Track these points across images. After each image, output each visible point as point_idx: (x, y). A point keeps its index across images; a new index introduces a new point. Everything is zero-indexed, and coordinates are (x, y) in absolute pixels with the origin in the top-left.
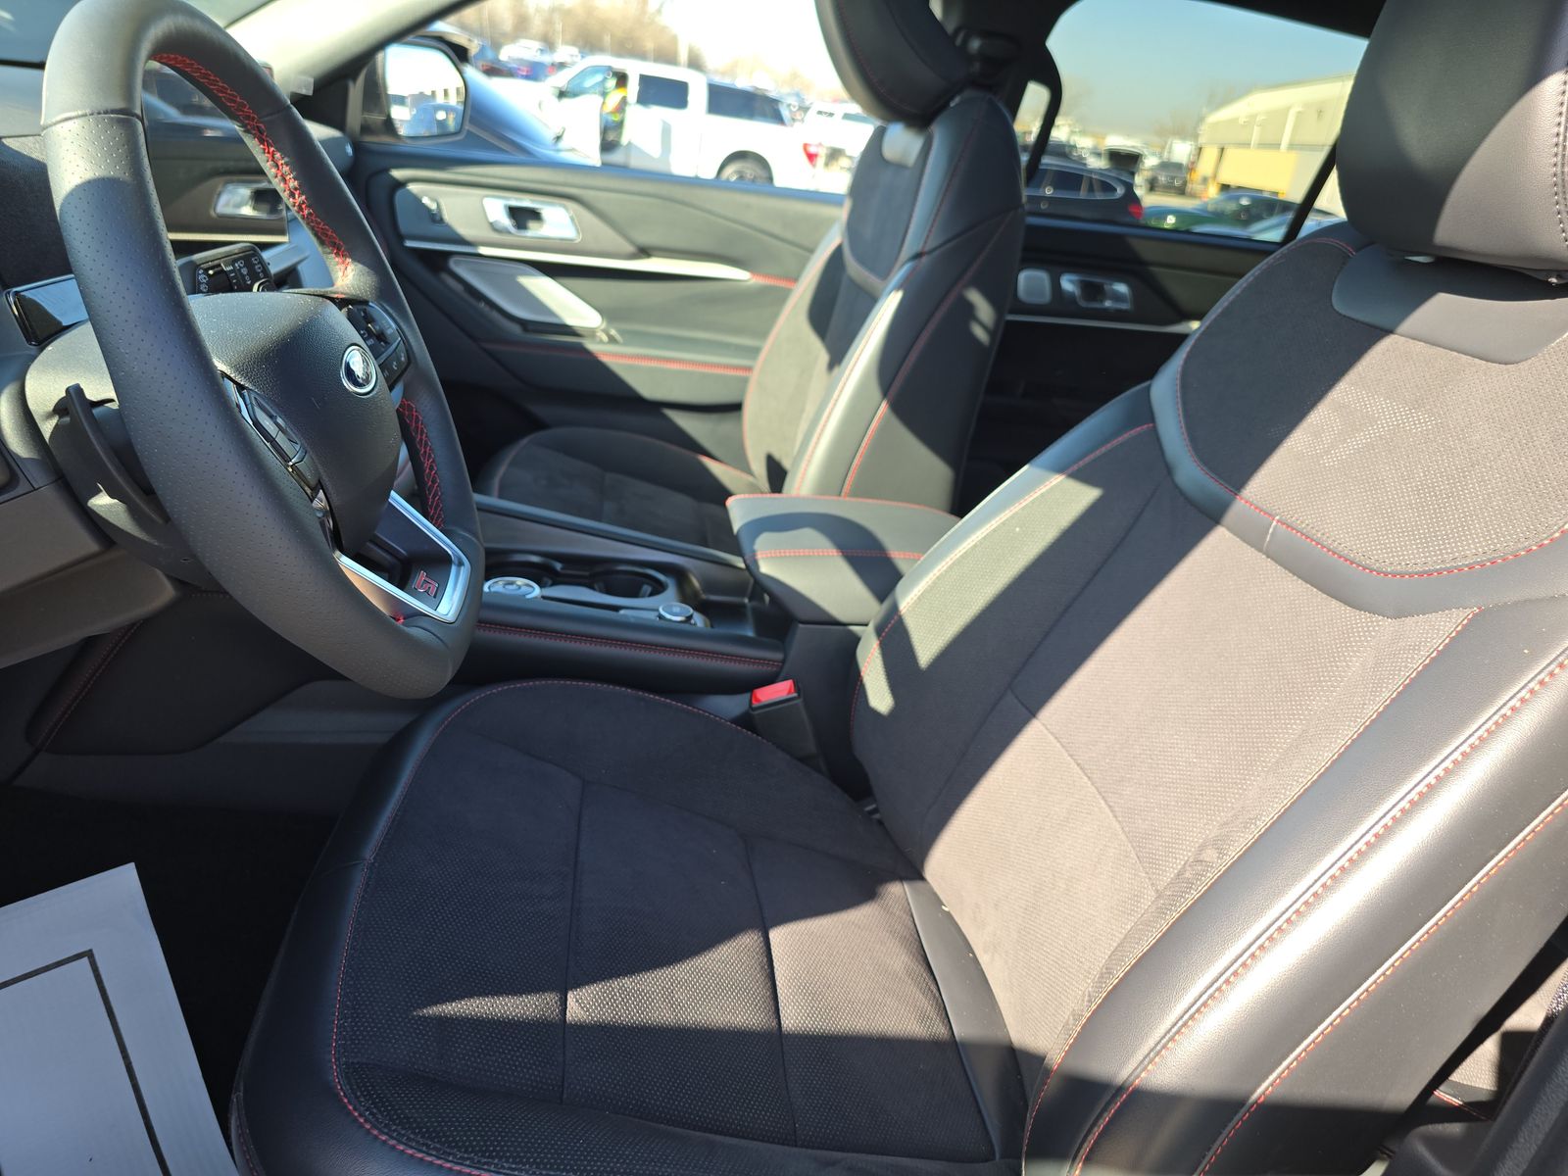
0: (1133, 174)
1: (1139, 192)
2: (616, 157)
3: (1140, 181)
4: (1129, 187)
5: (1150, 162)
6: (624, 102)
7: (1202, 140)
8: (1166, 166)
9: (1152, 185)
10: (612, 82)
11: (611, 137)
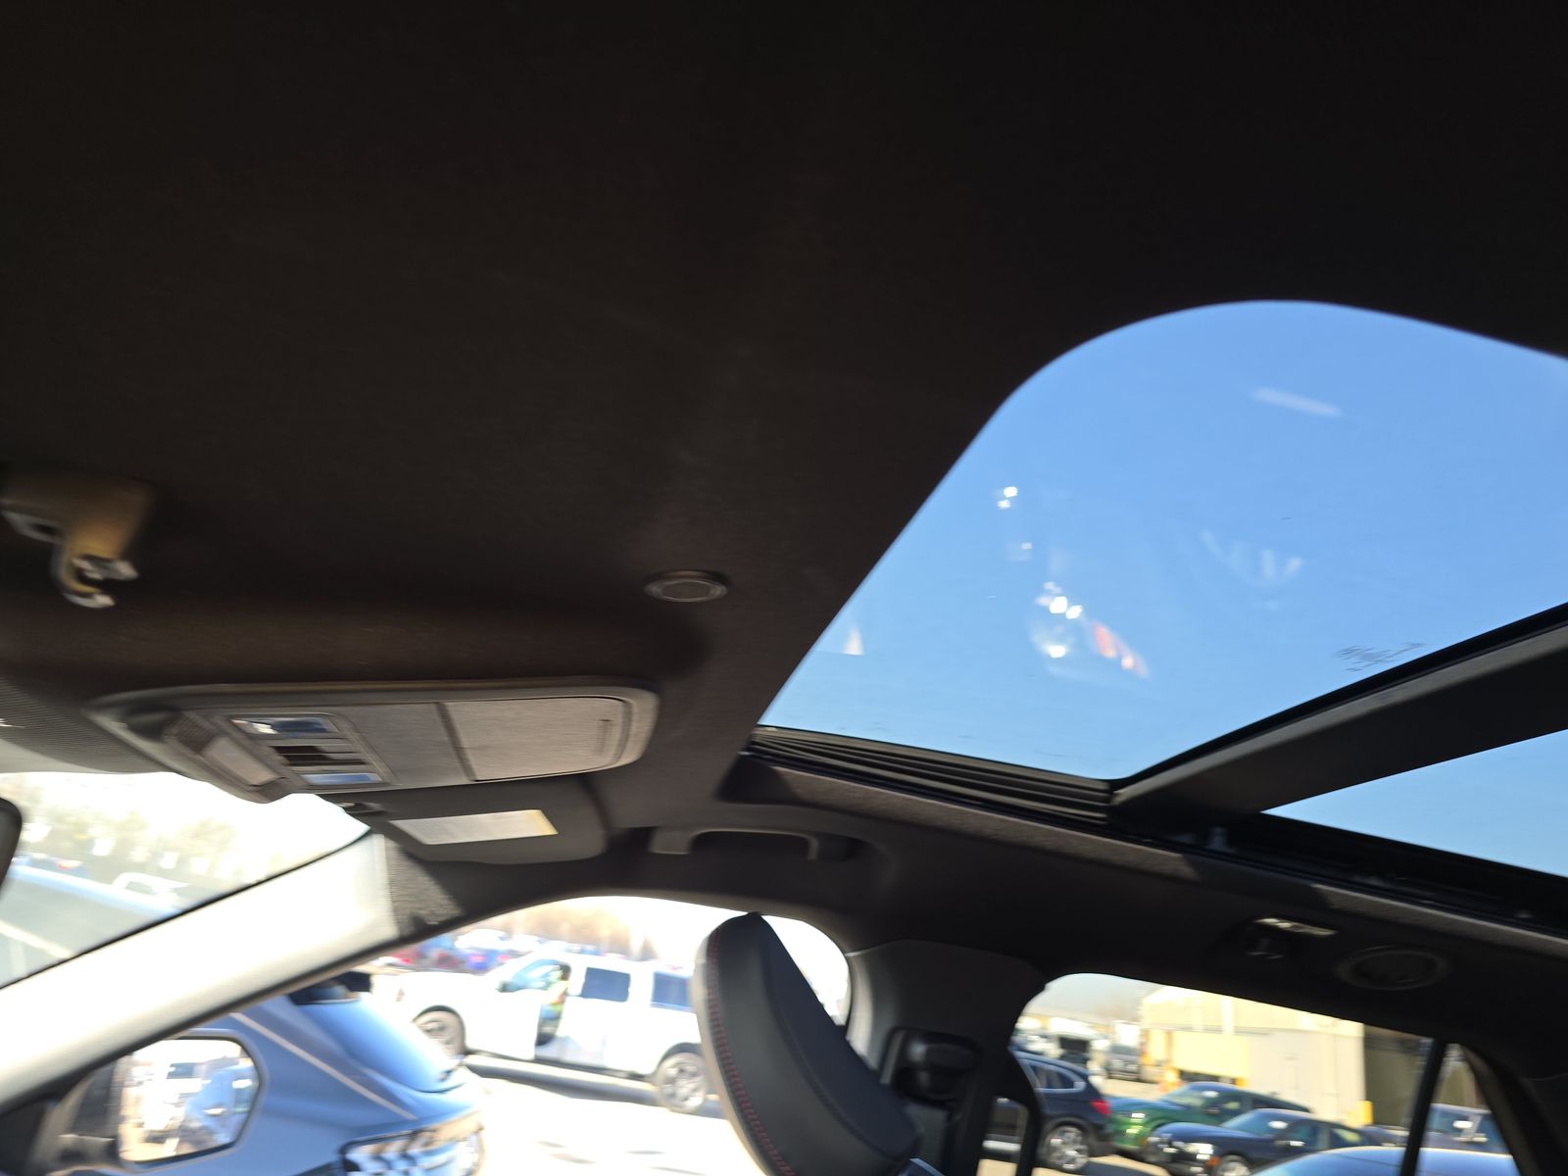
0: (1085, 1061)
1: (1097, 1081)
2: (548, 1051)
3: (1094, 1067)
4: (1085, 1077)
5: (1099, 1045)
6: (565, 994)
7: (1146, 1023)
8: (1117, 1050)
9: (1110, 1073)
10: (559, 973)
11: (547, 1029)
